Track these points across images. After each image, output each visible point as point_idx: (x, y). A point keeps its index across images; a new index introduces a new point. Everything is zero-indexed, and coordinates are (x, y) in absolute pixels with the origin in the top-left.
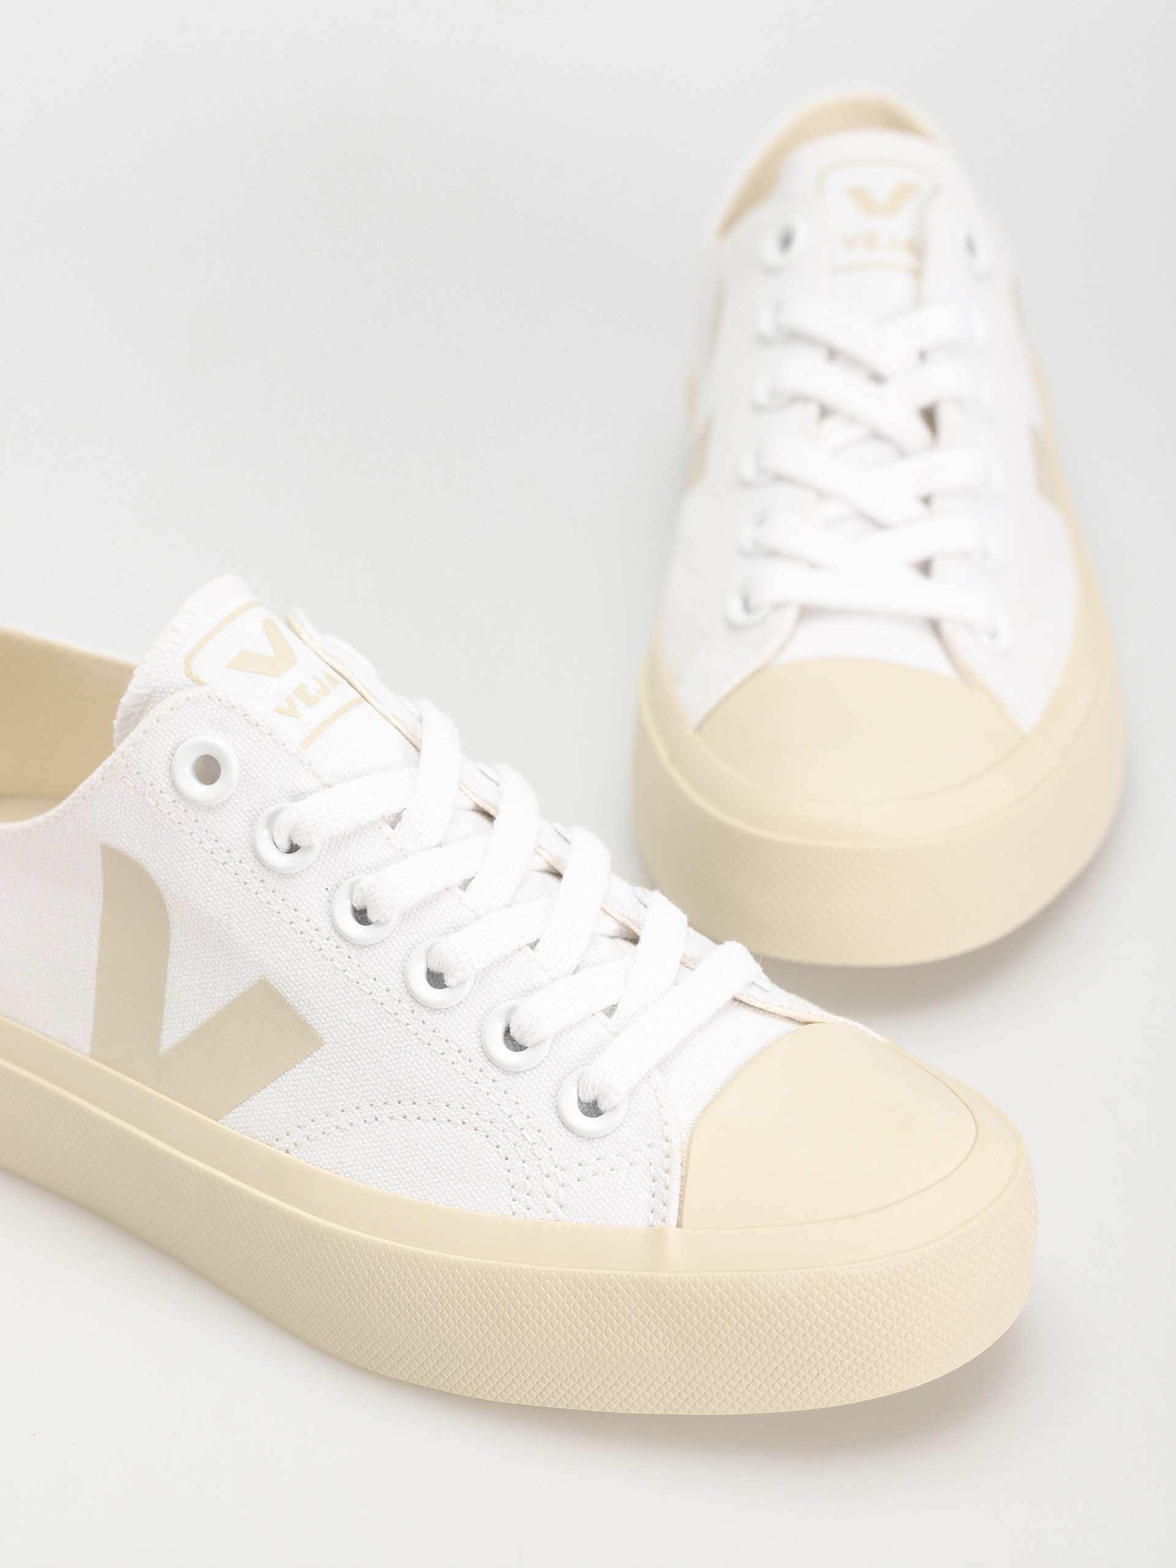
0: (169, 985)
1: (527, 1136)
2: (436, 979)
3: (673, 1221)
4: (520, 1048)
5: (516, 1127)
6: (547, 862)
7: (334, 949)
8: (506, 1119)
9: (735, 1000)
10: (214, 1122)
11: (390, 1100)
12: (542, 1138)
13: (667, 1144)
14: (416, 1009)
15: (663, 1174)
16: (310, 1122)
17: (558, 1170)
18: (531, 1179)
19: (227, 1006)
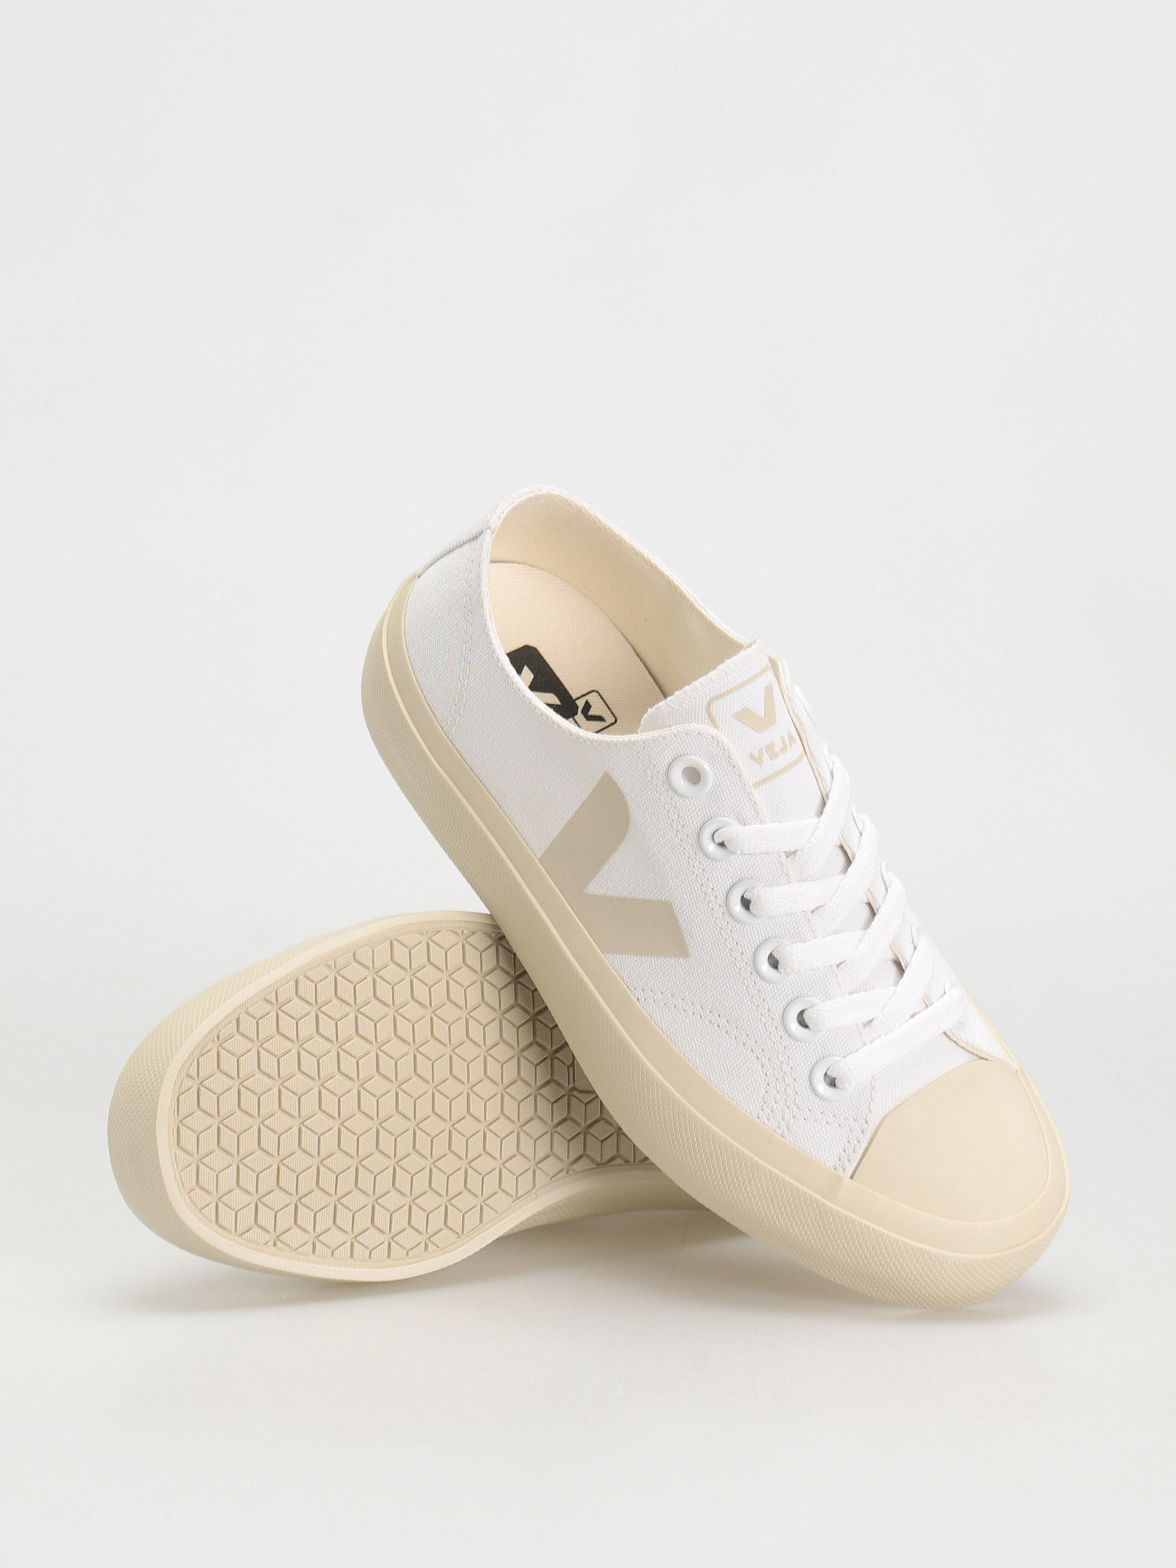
0: (609, 864)
1: (786, 1079)
2: (774, 963)
3: (849, 1173)
4: (806, 1026)
5: (782, 1071)
6: (868, 900)
7: (721, 914)
8: (778, 1063)
9: (945, 1033)
10: (601, 953)
11: (714, 1012)
12: (794, 1085)
13: (866, 1125)
14: (754, 973)
15: (855, 1142)
16: (660, 993)
17: (795, 1107)
18: (778, 1104)
19: (639, 900)
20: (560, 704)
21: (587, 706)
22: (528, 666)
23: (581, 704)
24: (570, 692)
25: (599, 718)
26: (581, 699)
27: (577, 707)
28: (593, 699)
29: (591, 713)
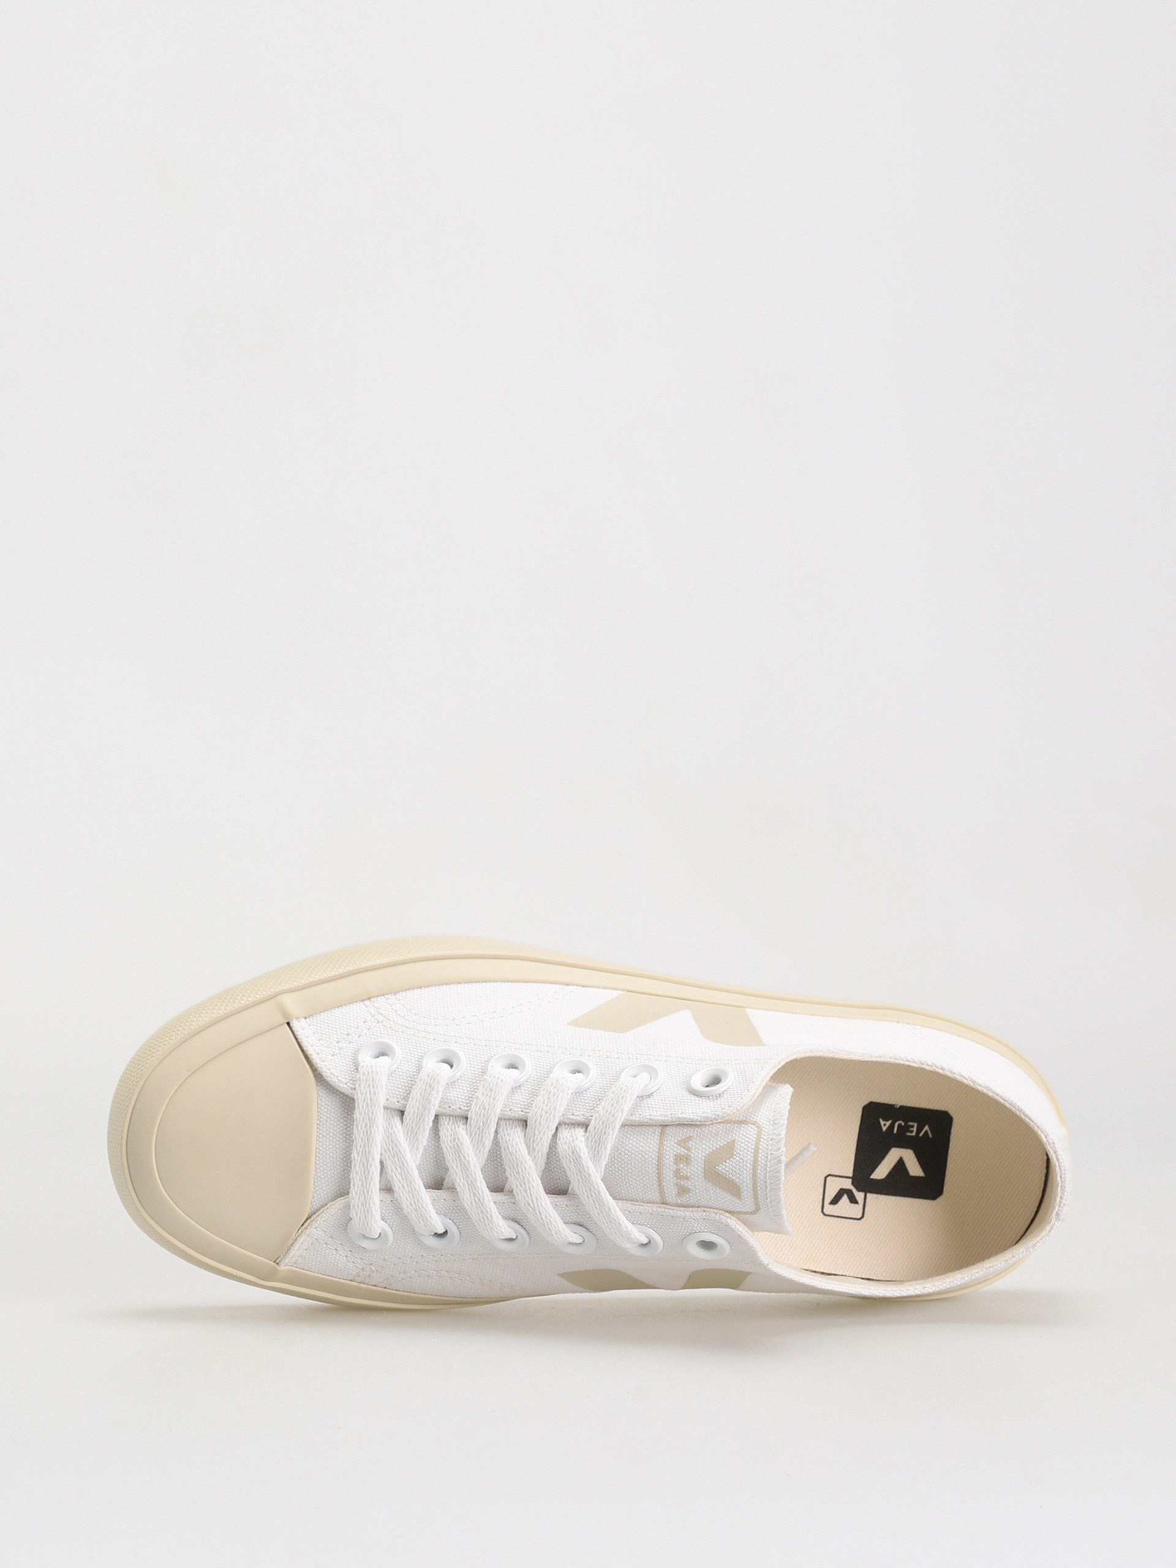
20: (872, 1177)
21: (853, 1200)
22: (922, 1177)
23: (859, 1196)
24: (875, 1195)
25: (835, 1201)
26: (863, 1200)
27: (859, 1190)
28: (855, 1210)
29: (845, 1198)
